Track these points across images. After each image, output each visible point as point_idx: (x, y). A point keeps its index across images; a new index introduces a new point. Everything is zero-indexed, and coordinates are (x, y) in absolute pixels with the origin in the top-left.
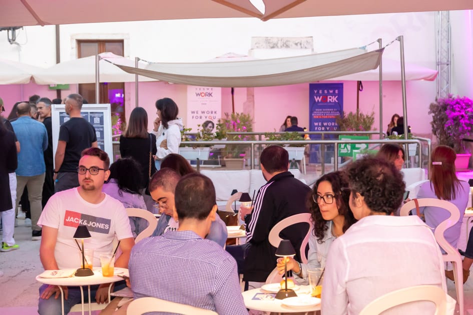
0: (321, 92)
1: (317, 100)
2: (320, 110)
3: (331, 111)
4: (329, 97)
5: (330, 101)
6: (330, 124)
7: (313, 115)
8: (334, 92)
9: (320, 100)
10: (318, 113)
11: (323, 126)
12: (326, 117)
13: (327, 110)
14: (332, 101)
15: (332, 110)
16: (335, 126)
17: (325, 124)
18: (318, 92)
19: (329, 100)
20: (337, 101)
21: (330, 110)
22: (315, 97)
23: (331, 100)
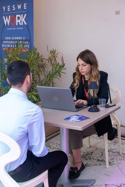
0: (9, 8)
1: (5, 23)
2: (9, 38)
9: (9, 23)
14: (20, 24)
15: (21, 38)
20: (26, 24)
22: (4, 18)
23: (19, 21)
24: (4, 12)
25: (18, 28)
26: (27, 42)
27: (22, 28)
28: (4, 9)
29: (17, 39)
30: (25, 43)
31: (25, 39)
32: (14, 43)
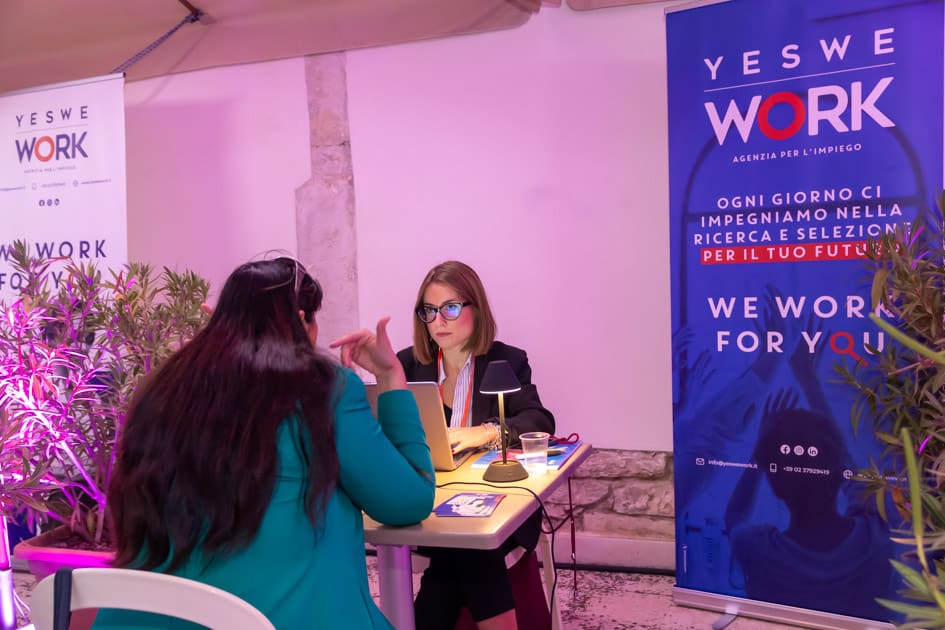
0: (749, 64)
1: (721, 131)
2: (750, 201)
3: (831, 207)
4: (814, 94)
5: (824, 125)
6: (826, 308)
7: (698, 240)
8: (861, 49)
9: (745, 129)
10: (733, 228)
11: (770, 320)
12: (799, 253)
13: (799, 198)
14: (841, 127)
15: (846, 194)
17: (790, 307)
18: (731, 68)
19: (814, 116)
20: (885, 122)
21: (830, 195)
22: (710, 107)
23: (833, 116)
24: (714, 84)
25: (822, 151)
26: (896, 210)
27: (859, 146)
28: (713, 69)
29: (814, 199)
30: (880, 215)
31: (879, 195)
32: (785, 220)
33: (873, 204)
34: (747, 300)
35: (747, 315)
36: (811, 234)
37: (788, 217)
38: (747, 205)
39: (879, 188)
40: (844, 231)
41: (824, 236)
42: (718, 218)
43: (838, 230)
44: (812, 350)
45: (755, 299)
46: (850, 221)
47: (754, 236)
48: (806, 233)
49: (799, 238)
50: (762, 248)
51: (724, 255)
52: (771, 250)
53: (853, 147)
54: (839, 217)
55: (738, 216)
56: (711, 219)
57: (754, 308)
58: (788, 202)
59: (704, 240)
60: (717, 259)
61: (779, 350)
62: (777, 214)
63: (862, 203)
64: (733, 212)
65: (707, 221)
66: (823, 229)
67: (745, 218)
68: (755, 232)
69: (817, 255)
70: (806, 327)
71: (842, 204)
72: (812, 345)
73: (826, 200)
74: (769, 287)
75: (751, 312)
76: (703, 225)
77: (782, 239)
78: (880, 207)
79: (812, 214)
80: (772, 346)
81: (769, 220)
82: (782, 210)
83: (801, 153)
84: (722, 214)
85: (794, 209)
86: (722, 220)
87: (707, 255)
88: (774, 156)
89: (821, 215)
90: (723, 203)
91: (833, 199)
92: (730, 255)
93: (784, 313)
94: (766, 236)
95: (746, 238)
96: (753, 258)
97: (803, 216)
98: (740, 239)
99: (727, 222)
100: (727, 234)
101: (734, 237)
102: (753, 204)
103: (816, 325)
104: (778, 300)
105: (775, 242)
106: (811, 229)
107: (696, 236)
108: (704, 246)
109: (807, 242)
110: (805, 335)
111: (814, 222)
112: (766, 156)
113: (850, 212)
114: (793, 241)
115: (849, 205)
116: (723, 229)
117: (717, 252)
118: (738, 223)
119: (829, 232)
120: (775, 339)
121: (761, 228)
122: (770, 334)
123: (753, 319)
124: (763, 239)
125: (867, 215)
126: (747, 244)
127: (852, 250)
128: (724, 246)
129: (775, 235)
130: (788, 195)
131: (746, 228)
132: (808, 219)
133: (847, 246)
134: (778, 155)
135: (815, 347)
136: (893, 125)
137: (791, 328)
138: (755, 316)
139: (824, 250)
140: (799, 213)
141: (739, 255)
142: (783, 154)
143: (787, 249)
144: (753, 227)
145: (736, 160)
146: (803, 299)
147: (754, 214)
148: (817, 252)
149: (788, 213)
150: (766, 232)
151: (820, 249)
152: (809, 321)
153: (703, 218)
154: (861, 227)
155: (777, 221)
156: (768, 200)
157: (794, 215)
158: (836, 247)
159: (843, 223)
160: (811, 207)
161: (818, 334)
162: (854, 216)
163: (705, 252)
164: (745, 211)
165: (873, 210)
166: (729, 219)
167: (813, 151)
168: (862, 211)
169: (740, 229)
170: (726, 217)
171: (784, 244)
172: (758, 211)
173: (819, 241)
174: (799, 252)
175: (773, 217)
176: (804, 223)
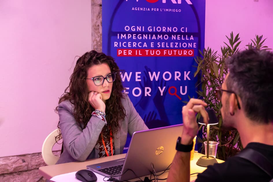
3: (170, 34)
6: (167, 76)
7: (116, 45)
10: (132, 40)
11: (146, 82)
13: (159, 29)
15: (175, 29)
16: (182, 82)
17: (154, 76)
21: (169, 29)
25: (167, 10)
26: (192, 38)
27: (180, 11)
29: (164, 30)
30: (187, 39)
31: (186, 31)
32: (153, 38)
33: (184, 34)
34: (137, 73)
35: (137, 80)
36: (163, 45)
37: (154, 37)
38: (138, 30)
39: (186, 28)
40: (174, 45)
41: (167, 47)
42: (125, 35)
43: (172, 44)
44: (162, 95)
45: (140, 73)
46: (176, 41)
47: (140, 45)
48: (161, 44)
49: (158, 47)
50: (143, 50)
51: (127, 52)
52: (147, 51)
53: (178, 10)
54: (172, 39)
55: (134, 35)
56: (122, 35)
57: (139, 77)
58: (154, 31)
59: (118, 45)
60: (124, 54)
61: (150, 95)
62: (150, 35)
63: (181, 34)
64: (132, 33)
65: (120, 36)
66: (167, 43)
67: (136, 36)
68: (141, 43)
69: (164, 54)
70: (160, 85)
71: (174, 34)
72: (162, 92)
73: (168, 31)
74: (146, 67)
75: (138, 79)
76: (118, 38)
77: (152, 46)
78: (187, 36)
79: (163, 37)
80: (147, 93)
81: (146, 38)
82: (152, 34)
83: (159, 10)
84: (127, 33)
85: (156, 34)
86: (127, 36)
87: (120, 52)
88: (149, 10)
89: (166, 37)
90: (127, 28)
91: (171, 31)
92: (130, 53)
93: (152, 79)
94: (145, 45)
95: (137, 45)
96: (140, 54)
97: (160, 38)
98: (134, 46)
99: (129, 37)
100: (129, 43)
101: (132, 44)
102: (140, 30)
103: (163, 83)
104: (150, 73)
105: (149, 48)
106: (163, 43)
107: (115, 43)
108: (118, 48)
109: (161, 48)
110: (159, 88)
111: (163, 40)
112: (145, 9)
113: (177, 37)
114: (156, 48)
115: (176, 34)
116: (127, 40)
117: (124, 51)
118: (134, 38)
119: (169, 45)
120: (148, 90)
121: (143, 41)
122: (146, 88)
123: (139, 82)
124: (144, 46)
125: (183, 39)
126: (137, 48)
127: (177, 52)
128: (127, 49)
129: (149, 45)
130: (154, 27)
131: (137, 41)
132: (162, 39)
133: (175, 51)
134: (151, 9)
135: (163, 93)
136: (192, 4)
137: (154, 85)
138: (140, 80)
139: (167, 52)
140: (158, 36)
141: (134, 53)
142: (152, 9)
143: (154, 51)
144: (140, 41)
145: (133, 9)
146: (159, 73)
147: (141, 35)
148: (165, 53)
149: (154, 35)
150: (145, 43)
151: (165, 52)
152: (161, 82)
153: (118, 34)
154: (180, 43)
155: (150, 39)
156: (146, 29)
157: (157, 37)
158: (171, 51)
159: (174, 41)
160: (163, 33)
161: (164, 88)
162: (178, 39)
163: (119, 51)
164: (137, 33)
165: (185, 37)
166: (130, 36)
167: (164, 9)
168: (181, 37)
169: (134, 41)
170: (129, 35)
171: (152, 49)
172: (142, 33)
173: (165, 48)
174: (158, 53)
175: (148, 36)
176: (160, 41)
